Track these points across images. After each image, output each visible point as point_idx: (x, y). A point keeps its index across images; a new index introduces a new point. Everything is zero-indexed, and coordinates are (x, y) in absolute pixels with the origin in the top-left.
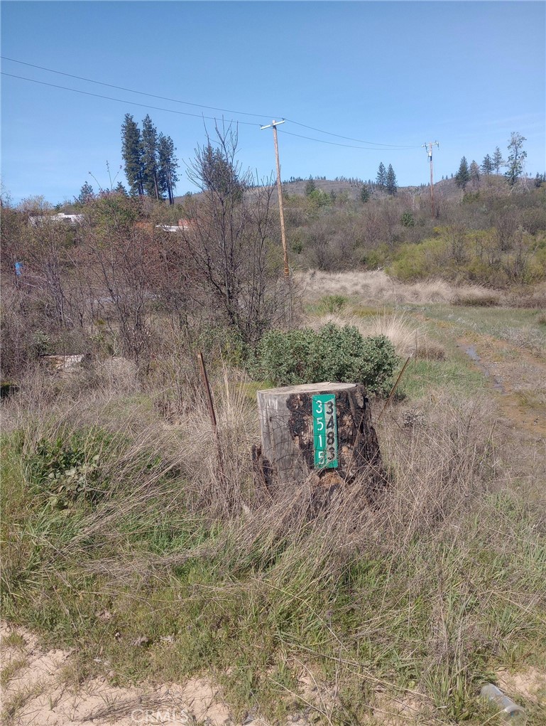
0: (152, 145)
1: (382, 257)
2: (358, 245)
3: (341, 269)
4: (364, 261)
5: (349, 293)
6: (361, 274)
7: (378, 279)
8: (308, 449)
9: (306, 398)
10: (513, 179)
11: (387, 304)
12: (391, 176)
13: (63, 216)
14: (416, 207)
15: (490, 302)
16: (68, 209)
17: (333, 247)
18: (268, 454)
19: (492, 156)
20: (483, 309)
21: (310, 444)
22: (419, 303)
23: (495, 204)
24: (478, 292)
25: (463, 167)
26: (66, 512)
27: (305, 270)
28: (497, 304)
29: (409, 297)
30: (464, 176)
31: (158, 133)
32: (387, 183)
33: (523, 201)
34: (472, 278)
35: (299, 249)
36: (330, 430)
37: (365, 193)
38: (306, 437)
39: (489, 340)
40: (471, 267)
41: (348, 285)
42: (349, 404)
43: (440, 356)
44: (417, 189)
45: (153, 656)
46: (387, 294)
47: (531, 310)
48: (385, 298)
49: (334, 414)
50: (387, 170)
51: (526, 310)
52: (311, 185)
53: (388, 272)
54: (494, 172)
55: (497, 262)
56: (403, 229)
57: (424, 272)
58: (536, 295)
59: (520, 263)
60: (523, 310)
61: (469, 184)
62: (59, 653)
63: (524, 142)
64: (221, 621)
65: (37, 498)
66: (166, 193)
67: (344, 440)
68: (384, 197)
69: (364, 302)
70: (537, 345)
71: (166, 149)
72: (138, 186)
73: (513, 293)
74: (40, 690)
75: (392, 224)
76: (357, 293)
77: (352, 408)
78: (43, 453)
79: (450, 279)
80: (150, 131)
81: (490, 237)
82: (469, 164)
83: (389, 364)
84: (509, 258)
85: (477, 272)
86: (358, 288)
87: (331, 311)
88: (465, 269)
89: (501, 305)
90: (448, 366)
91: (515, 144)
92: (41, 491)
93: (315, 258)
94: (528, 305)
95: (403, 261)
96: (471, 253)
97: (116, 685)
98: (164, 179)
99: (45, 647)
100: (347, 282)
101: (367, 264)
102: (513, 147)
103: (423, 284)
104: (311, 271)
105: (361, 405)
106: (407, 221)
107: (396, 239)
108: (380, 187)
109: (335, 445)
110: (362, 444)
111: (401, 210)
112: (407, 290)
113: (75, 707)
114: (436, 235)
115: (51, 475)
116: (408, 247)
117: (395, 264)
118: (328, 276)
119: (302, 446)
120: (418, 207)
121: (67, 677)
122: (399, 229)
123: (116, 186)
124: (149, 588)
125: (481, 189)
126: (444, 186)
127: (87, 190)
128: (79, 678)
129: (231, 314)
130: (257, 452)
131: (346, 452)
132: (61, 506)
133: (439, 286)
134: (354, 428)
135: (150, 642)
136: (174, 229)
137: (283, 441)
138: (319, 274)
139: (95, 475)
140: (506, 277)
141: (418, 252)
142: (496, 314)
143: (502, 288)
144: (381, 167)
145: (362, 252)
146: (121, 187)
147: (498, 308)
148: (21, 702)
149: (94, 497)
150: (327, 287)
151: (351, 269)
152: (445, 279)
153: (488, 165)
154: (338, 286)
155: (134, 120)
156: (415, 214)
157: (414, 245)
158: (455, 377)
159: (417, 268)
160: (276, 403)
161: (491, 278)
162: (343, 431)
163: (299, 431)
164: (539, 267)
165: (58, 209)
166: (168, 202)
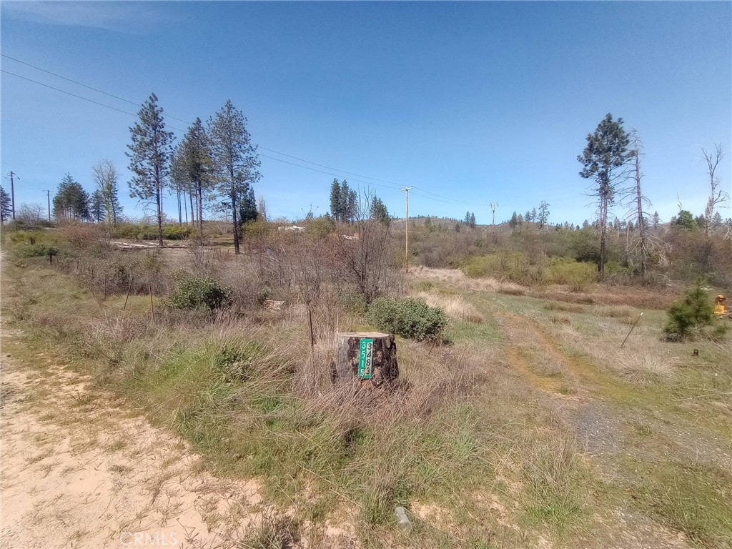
0: (346, 194)
1: (461, 262)
2: (449, 254)
3: (437, 267)
4: (451, 264)
5: (440, 280)
6: (449, 271)
7: (457, 274)
8: (356, 368)
9: (357, 340)
10: (541, 225)
11: (460, 289)
12: (473, 219)
13: (295, 227)
14: (484, 236)
15: (519, 293)
16: (299, 223)
17: (435, 255)
18: (338, 368)
19: (531, 212)
20: (515, 297)
21: (357, 364)
22: (478, 290)
23: (529, 239)
24: (513, 286)
25: (514, 218)
26: (229, 384)
27: (418, 265)
28: (523, 295)
29: (473, 286)
30: (514, 222)
31: (349, 188)
32: (471, 222)
33: (546, 239)
34: (511, 278)
35: (416, 254)
36: (369, 358)
37: (458, 227)
38: (356, 360)
39: (512, 314)
40: (511, 272)
41: (440, 276)
42: (382, 345)
43: (479, 321)
44: (488, 226)
45: (240, 464)
46: (461, 283)
47: (542, 300)
48: (460, 285)
49: (371, 350)
50: (471, 216)
51: (539, 300)
52: (428, 220)
53: (463, 271)
54: (531, 221)
55: (527, 271)
56: (476, 248)
57: (483, 273)
58: (547, 292)
59: (539, 273)
60: (537, 299)
61: (518, 226)
62: (197, 455)
63: (548, 206)
64: (278, 452)
65: (216, 375)
66: (350, 219)
67: (375, 364)
68: (468, 229)
69: (447, 286)
70: (539, 321)
71: (353, 196)
72: (336, 215)
73: (535, 289)
74: (179, 473)
75: (469, 245)
76: (444, 281)
77: (383, 348)
78: (224, 353)
79: (498, 278)
80: (345, 187)
81: (524, 257)
82: (518, 215)
83: (442, 324)
84: (533, 269)
85: (514, 275)
86: (445, 278)
87: (424, 290)
88: (507, 273)
89: (525, 295)
90: (482, 327)
91: (544, 207)
92: (219, 372)
93: (424, 260)
94: (541, 297)
95: (472, 266)
96: (512, 264)
97: (215, 476)
98: (350, 212)
99: (191, 452)
100: (441, 274)
101: (452, 265)
102: (542, 209)
103: (483, 279)
104: (421, 266)
105: (389, 347)
106: (478, 244)
107: (471, 253)
108: (467, 224)
109: (370, 366)
110: (386, 367)
111: (475, 238)
112: (472, 282)
113: (191, 484)
114: (493, 253)
115: (226, 365)
116: (477, 258)
117: (468, 267)
118: (430, 270)
119: (353, 365)
120: (486, 237)
121: (194, 468)
122: (473, 248)
123: (326, 213)
124: (252, 429)
125: (522, 230)
126: (503, 226)
127: (310, 214)
128: (198, 470)
129: (362, 287)
130: (333, 365)
131: (377, 371)
132: (227, 381)
133: (492, 282)
134: (383, 358)
135: (240, 457)
136: (350, 238)
137: (344, 361)
138: (425, 269)
139: (245, 368)
140: (531, 280)
141: (481, 262)
142: (519, 300)
143: (529, 286)
144: (468, 214)
145: (450, 259)
146: (328, 214)
147: (523, 297)
148: (168, 477)
149: (244, 379)
150: (428, 276)
151: (444, 267)
152: (495, 277)
153: (528, 217)
154: (435, 276)
155: (338, 182)
156: (483, 240)
157: (480, 257)
158: (483, 334)
159: (480, 270)
160: (343, 341)
161: (522, 280)
162: (376, 359)
163: (352, 356)
164: (551, 275)
165: (294, 224)
166: (351, 223)
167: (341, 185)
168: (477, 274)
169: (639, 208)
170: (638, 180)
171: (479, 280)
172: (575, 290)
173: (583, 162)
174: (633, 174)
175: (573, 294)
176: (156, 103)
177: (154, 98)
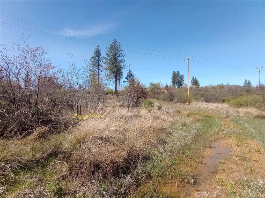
4: (223, 101)
6: (220, 104)
7: (224, 106)
31: (180, 74)
71: (182, 77)
76: (212, 109)
98: (181, 83)
100: (212, 106)
106: (247, 91)
112: (234, 110)
138: (203, 103)
144: (246, 81)
145: (223, 98)
167: (176, 73)
168: (240, 105)
176: (99, 48)
177: (99, 46)
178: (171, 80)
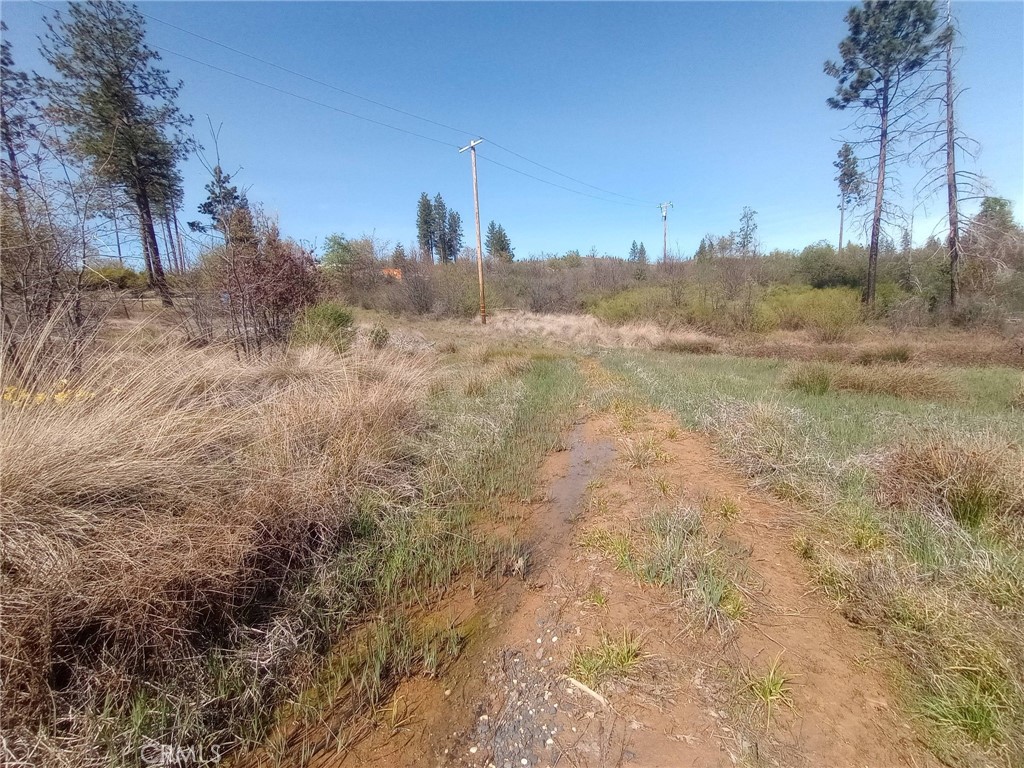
0: (443, 217)
2: (581, 289)
5: (544, 332)
7: (583, 322)
12: (642, 251)
15: (707, 349)
17: (551, 291)
20: (695, 357)
24: (693, 336)
27: (516, 311)
28: (715, 352)
29: (605, 340)
31: (448, 208)
32: (639, 257)
34: (690, 321)
40: (691, 310)
41: (548, 327)
46: (583, 335)
50: (639, 247)
51: (759, 360)
53: (597, 316)
55: (723, 307)
56: (634, 282)
57: (634, 314)
59: (749, 309)
60: (754, 361)
66: (452, 257)
71: (455, 222)
72: (428, 251)
73: (739, 340)
75: (623, 277)
76: (551, 333)
79: (664, 322)
80: (441, 206)
84: (736, 305)
85: (697, 316)
86: (557, 329)
88: (682, 312)
89: (720, 352)
94: (760, 354)
98: (451, 246)
103: (631, 326)
106: (639, 276)
112: (607, 332)
114: (663, 286)
122: (629, 282)
133: (652, 332)
140: (731, 323)
142: (704, 363)
143: (726, 335)
144: (634, 244)
147: (715, 356)
150: (527, 327)
152: (659, 322)
154: (537, 326)
155: (428, 198)
156: (649, 269)
161: (713, 323)
164: (771, 314)
167: (433, 203)
168: (623, 318)
169: (950, 164)
170: (949, 105)
171: (624, 330)
172: (825, 339)
173: (836, 74)
174: (943, 91)
175: (824, 345)
178: (416, 232)
